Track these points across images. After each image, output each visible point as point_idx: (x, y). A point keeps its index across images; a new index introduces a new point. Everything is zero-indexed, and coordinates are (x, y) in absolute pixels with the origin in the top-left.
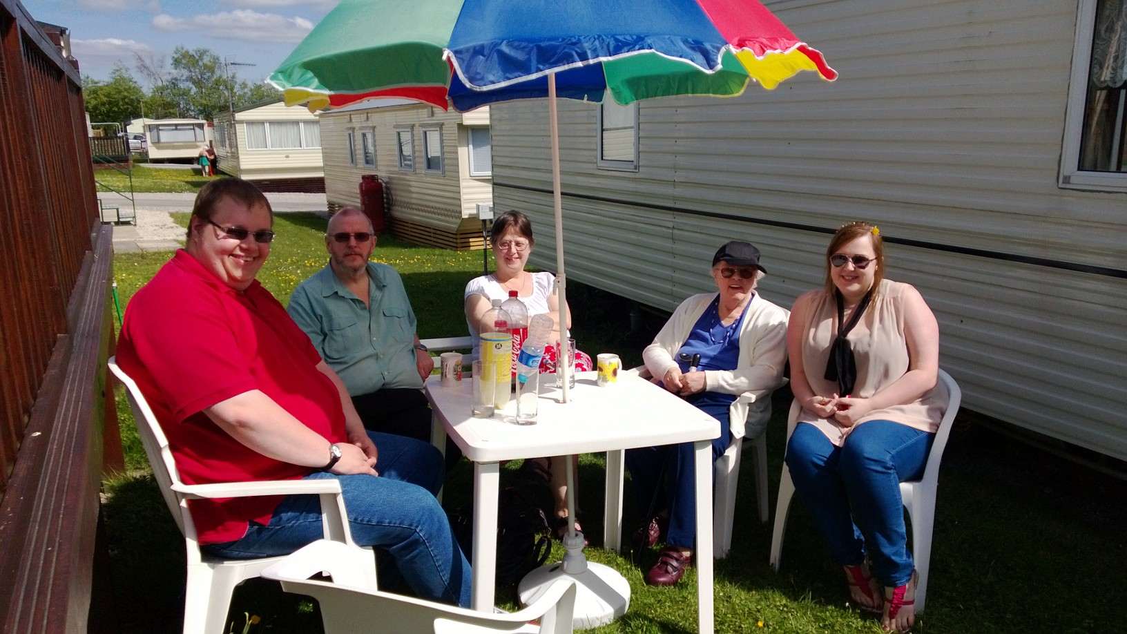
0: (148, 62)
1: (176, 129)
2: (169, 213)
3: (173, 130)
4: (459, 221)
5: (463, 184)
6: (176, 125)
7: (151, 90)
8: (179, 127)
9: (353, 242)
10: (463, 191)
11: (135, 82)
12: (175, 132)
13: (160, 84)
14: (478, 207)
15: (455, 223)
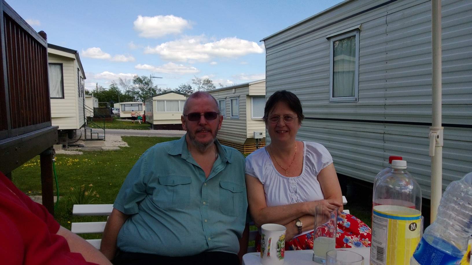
0: (124, 81)
1: (132, 106)
2: (121, 136)
3: (130, 106)
4: (245, 139)
5: (248, 122)
6: (132, 104)
7: (125, 92)
8: (132, 105)
9: (203, 120)
10: (248, 125)
11: (119, 89)
12: (131, 107)
13: (128, 90)
14: (254, 133)
15: (243, 141)
